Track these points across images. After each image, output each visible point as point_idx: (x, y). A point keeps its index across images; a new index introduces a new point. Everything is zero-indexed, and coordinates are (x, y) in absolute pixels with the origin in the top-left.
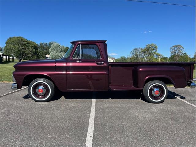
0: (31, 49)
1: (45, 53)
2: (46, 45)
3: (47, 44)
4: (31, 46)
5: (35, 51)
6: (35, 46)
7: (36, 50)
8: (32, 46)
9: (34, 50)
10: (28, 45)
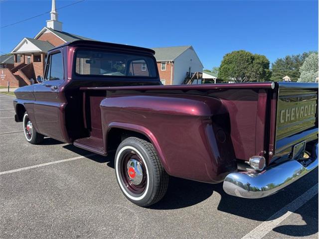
0: (255, 68)
1: (294, 73)
2: (297, 60)
3: (298, 56)
4: (257, 63)
5: (264, 71)
6: (263, 62)
7: (266, 70)
8: (259, 63)
9: (261, 70)
10: (252, 62)
